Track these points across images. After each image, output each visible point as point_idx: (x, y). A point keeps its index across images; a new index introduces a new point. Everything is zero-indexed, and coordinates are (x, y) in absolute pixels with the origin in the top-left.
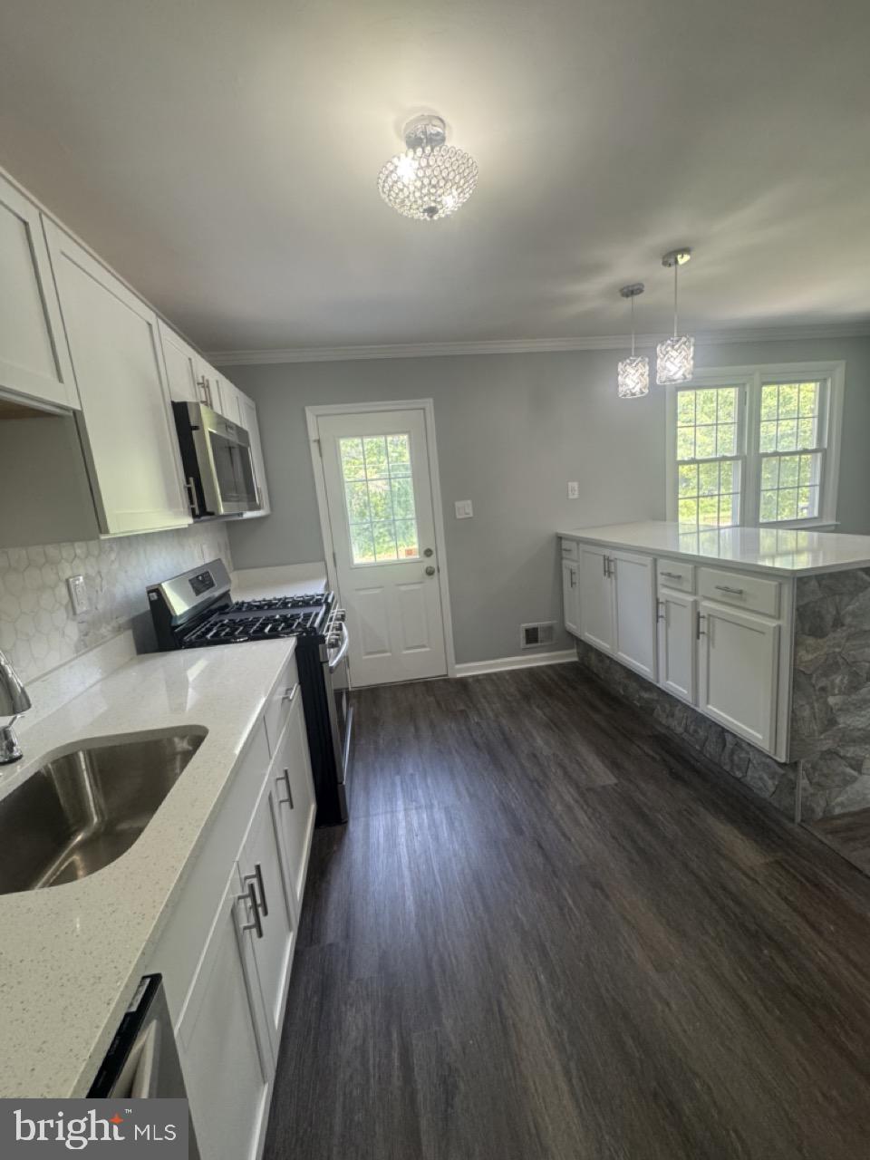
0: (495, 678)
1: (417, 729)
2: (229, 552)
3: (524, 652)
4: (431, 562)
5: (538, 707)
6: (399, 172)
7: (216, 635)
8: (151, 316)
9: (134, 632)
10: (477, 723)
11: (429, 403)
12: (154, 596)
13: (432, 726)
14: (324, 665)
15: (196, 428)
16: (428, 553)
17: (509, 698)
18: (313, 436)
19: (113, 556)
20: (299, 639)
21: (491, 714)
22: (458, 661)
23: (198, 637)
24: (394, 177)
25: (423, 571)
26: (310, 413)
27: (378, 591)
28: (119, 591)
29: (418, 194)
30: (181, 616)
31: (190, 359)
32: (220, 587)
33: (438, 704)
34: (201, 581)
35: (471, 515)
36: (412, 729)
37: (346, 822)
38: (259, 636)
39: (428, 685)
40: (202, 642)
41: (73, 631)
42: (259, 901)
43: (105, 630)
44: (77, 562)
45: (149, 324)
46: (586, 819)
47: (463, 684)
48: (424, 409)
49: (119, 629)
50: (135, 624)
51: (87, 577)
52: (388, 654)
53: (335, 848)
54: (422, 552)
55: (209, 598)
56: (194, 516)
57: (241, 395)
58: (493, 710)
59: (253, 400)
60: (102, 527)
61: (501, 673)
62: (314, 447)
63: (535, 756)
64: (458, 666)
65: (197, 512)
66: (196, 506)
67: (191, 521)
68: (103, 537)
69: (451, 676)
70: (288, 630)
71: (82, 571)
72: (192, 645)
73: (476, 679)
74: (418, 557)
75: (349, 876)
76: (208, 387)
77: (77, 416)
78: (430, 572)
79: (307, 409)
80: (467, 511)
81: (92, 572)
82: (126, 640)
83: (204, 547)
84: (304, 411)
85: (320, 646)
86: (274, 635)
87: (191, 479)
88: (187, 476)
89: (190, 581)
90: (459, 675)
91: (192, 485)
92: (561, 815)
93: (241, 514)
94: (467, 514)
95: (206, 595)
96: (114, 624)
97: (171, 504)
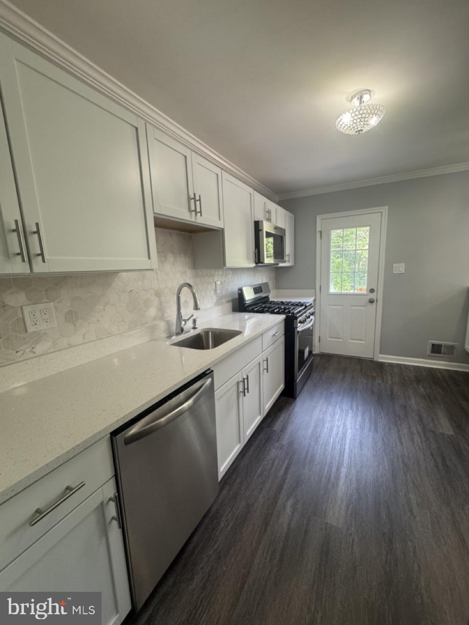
0: (403, 367)
1: (344, 377)
2: (274, 281)
3: (429, 357)
4: (373, 296)
5: (423, 387)
6: (343, 121)
7: (258, 309)
8: (251, 190)
9: (233, 304)
10: (379, 384)
11: (385, 209)
12: (240, 292)
13: (353, 378)
14: (295, 329)
15: (261, 230)
16: (372, 291)
17: (406, 378)
18: (318, 229)
19: (230, 276)
20: (287, 317)
21: (390, 382)
22: (381, 353)
23: (252, 309)
24: (341, 123)
25: (368, 300)
26: (319, 219)
27: (340, 307)
28: (230, 289)
29: (351, 127)
30: (248, 300)
31: (265, 203)
32: (264, 293)
33: (361, 370)
34: (257, 290)
35: (403, 272)
36: (342, 376)
37: (296, 399)
38: (273, 312)
39: (359, 361)
40: (253, 311)
41: (215, 298)
42: (246, 387)
43: (224, 301)
44: (219, 276)
45: (250, 194)
46: (419, 441)
47: (381, 365)
48: (382, 212)
49: (228, 302)
50: (233, 301)
51: (221, 282)
52: (341, 340)
53: (288, 405)
54: (368, 291)
55: (260, 296)
56: (256, 263)
57: (288, 213)
58: (392, 380)
59: (293, 214)
60: (224, 264)
61: (409, 365)
62: (318, 235)
63: (405, 406)
64: (380, 355)
65: (257, 262)
66: (257, 260)
67: (254, 265)
68: (224, 268)
69: (375, 359)
70: (283, 313)
71: (220, 280)
72: (250, 312)
73: (391, 365)
74: (366, 292)
75: (289, 416)
76: (270, 213)
77: (223, 230)
78: (371, 301)
79: (318, 217)
80: (401, 269)
81: (223, 281)
82: (229, 306)
83: (264, 277)
84: (316, 217)
85: (295, 321)
86: (278, 313)
87: (257, 250)
88: (256, 248)
89: (254, 288)
90: (380, 360)
91: (257, 252)
92: (404, 434)
93: (278, 264)
94: (401, 271)
95: (258, 295)
96: (227, 299)
97: (248, 258)
